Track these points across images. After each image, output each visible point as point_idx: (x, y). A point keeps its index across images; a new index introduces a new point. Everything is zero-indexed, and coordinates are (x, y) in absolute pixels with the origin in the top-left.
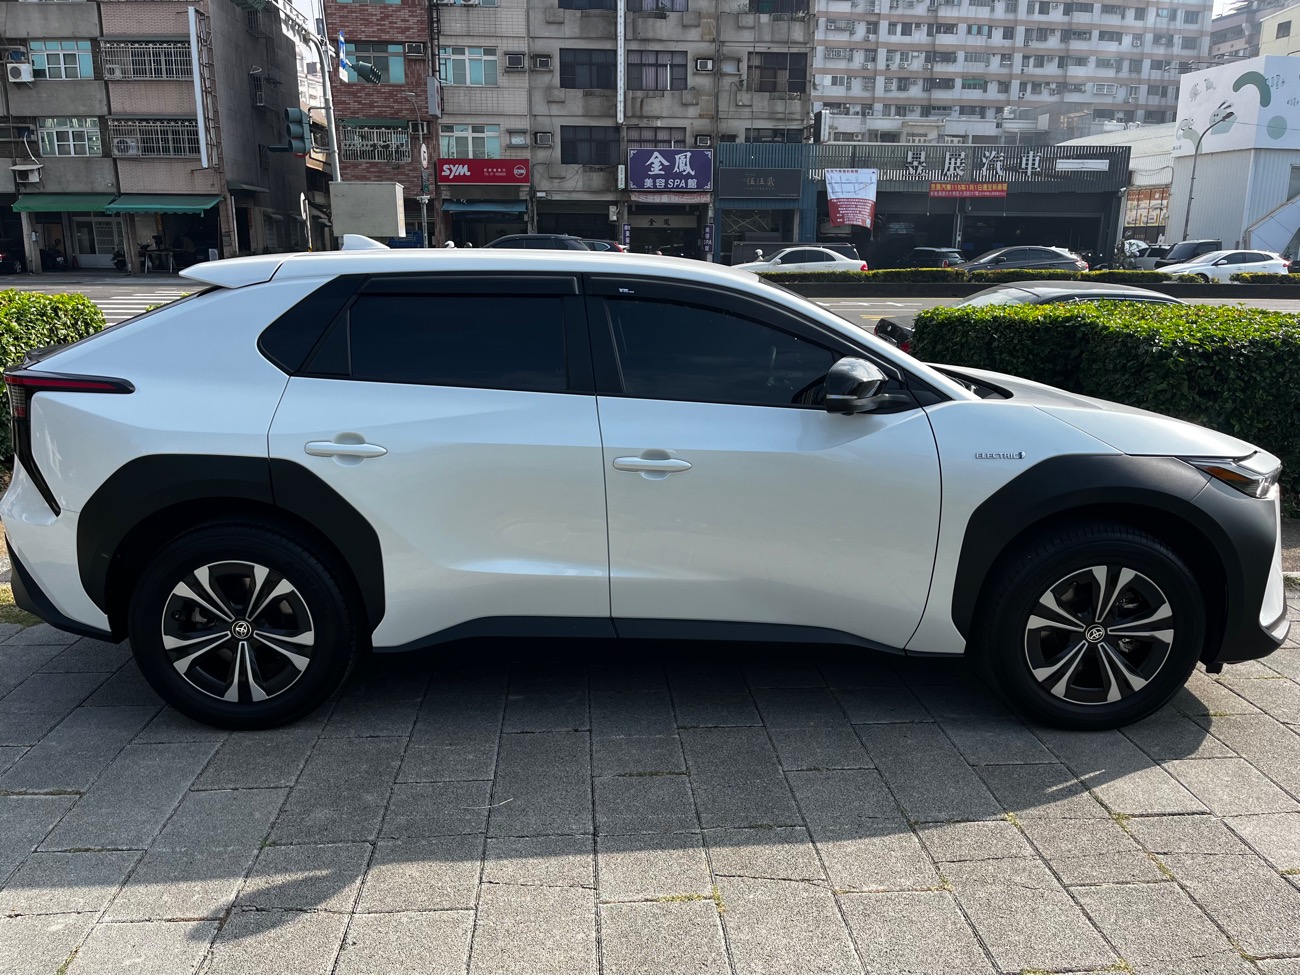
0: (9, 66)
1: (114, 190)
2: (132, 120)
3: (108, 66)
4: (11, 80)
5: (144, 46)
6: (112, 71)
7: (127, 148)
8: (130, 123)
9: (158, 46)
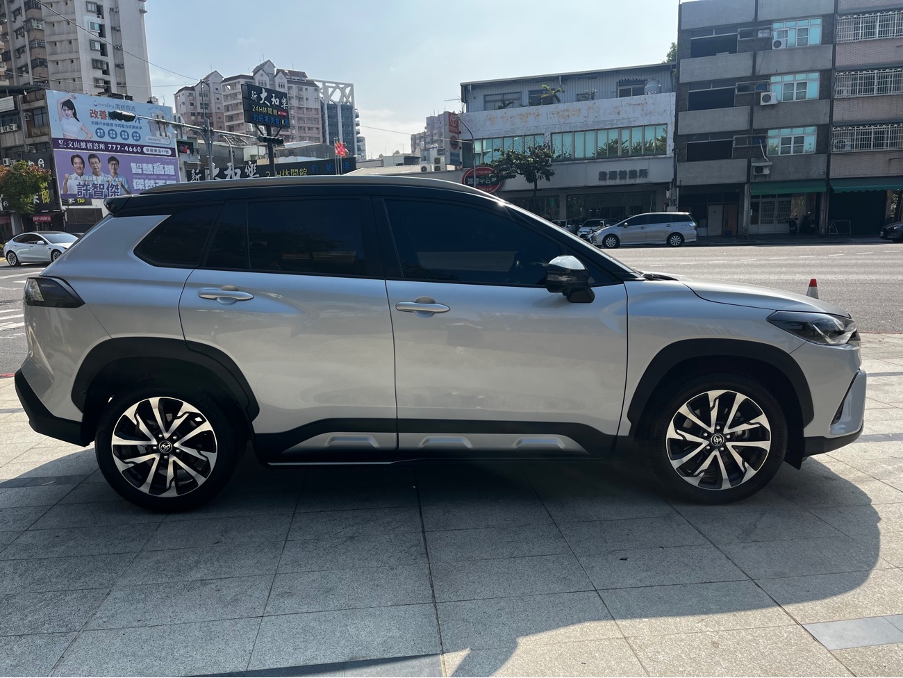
0: (762, 94)
1: (825, 177)
2: (853, 126)
3: (837, 89)
4: (762, 103)
5: (870, 72)
6: (840, 92)
7: (844, 146)
8: (850, 128)
9: (882, 71)
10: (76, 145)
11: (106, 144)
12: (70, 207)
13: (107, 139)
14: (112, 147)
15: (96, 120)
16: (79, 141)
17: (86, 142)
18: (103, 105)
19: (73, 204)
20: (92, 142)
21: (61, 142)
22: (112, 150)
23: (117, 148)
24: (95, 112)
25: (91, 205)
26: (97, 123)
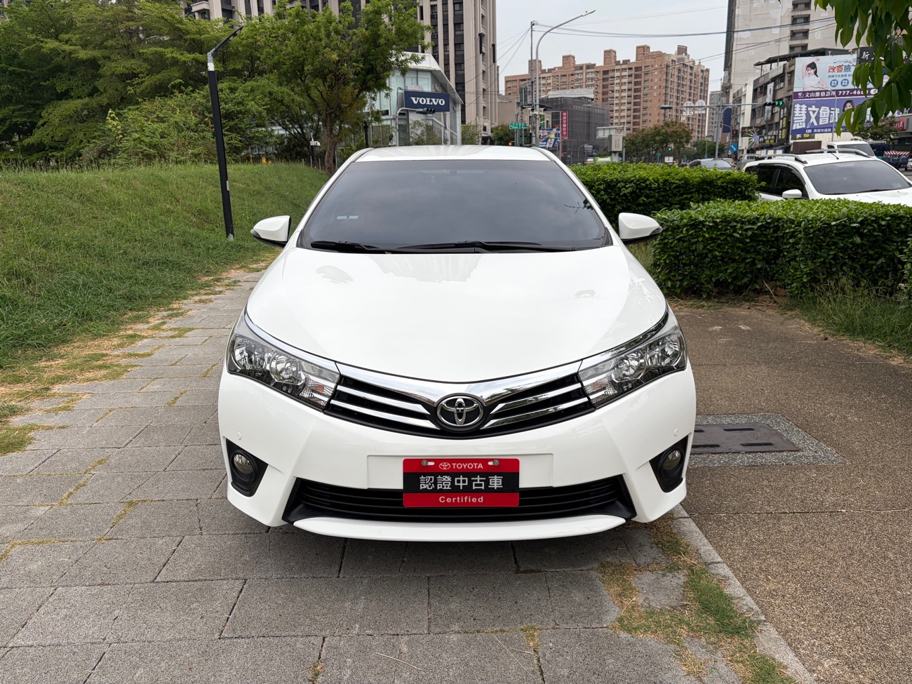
10: (812, 95)
11: (837, 91)
12: (797, 141)
13: (839, 87)
14: (842, 93)
15: (833, 74)
16: (815, 92)
17: (820, 91)
18: (841, 62)
19: (800, 139)
20: (826, 91)
21: (800, 94)
22: (841, 95)
23: (846, 93)
24: (833, 69)
25: (814, 138)
26: (833, 76)
